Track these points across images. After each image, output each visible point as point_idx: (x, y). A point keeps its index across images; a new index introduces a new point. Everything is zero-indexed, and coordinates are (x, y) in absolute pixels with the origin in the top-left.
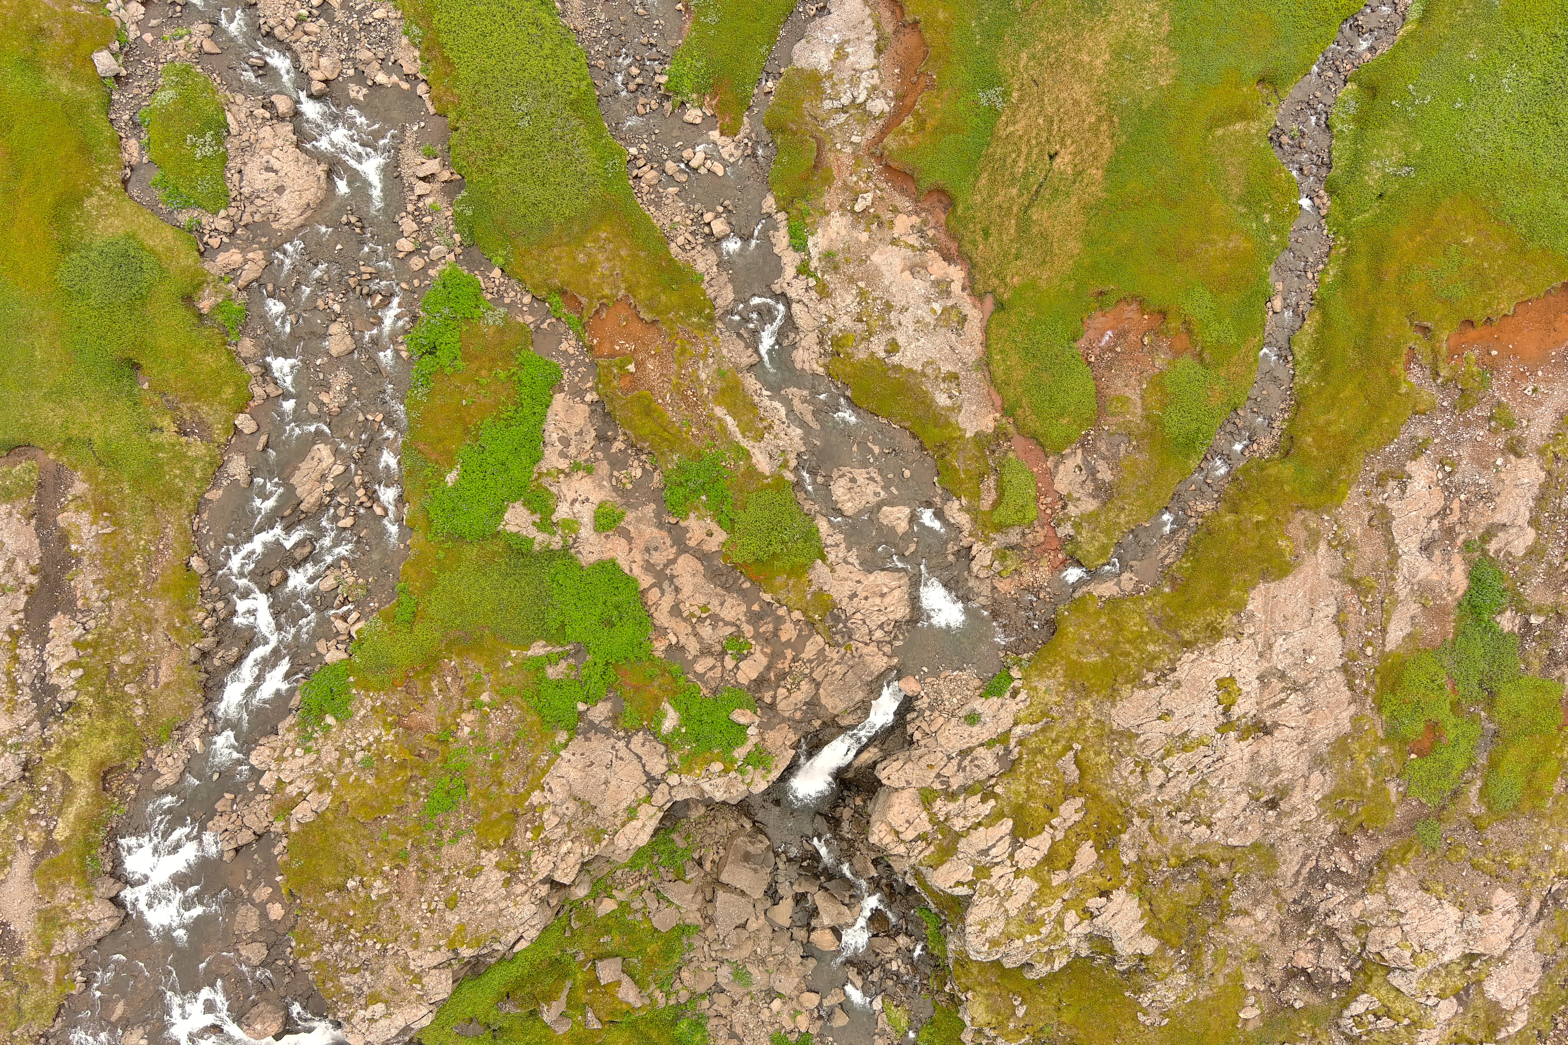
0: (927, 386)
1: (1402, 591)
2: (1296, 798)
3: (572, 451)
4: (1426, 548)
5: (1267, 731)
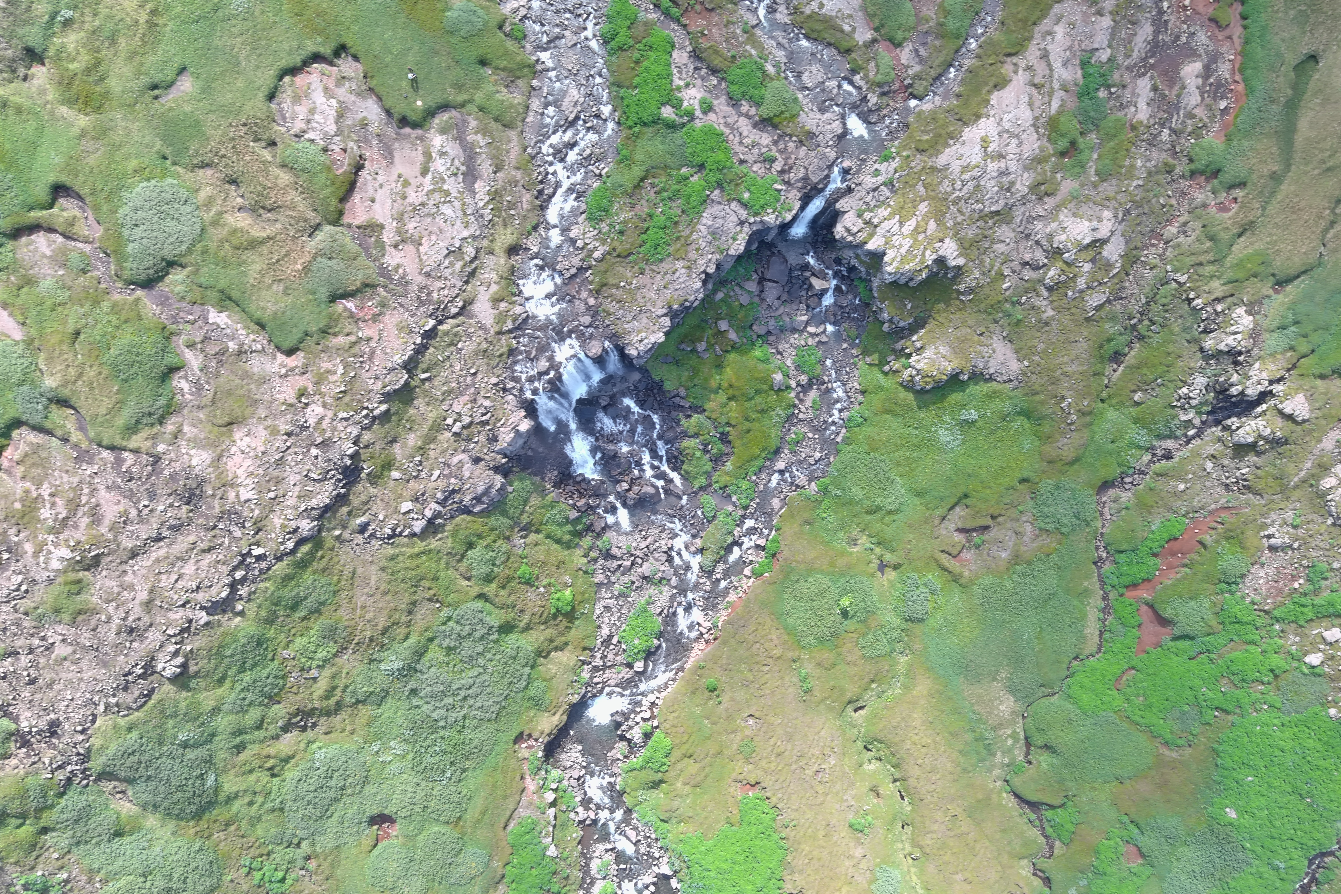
0: (839, 22)
1: (1056, 85)
2: (1018, 186)
3: (684, 76)
4: (1065, 65)
5: (1003, 157)
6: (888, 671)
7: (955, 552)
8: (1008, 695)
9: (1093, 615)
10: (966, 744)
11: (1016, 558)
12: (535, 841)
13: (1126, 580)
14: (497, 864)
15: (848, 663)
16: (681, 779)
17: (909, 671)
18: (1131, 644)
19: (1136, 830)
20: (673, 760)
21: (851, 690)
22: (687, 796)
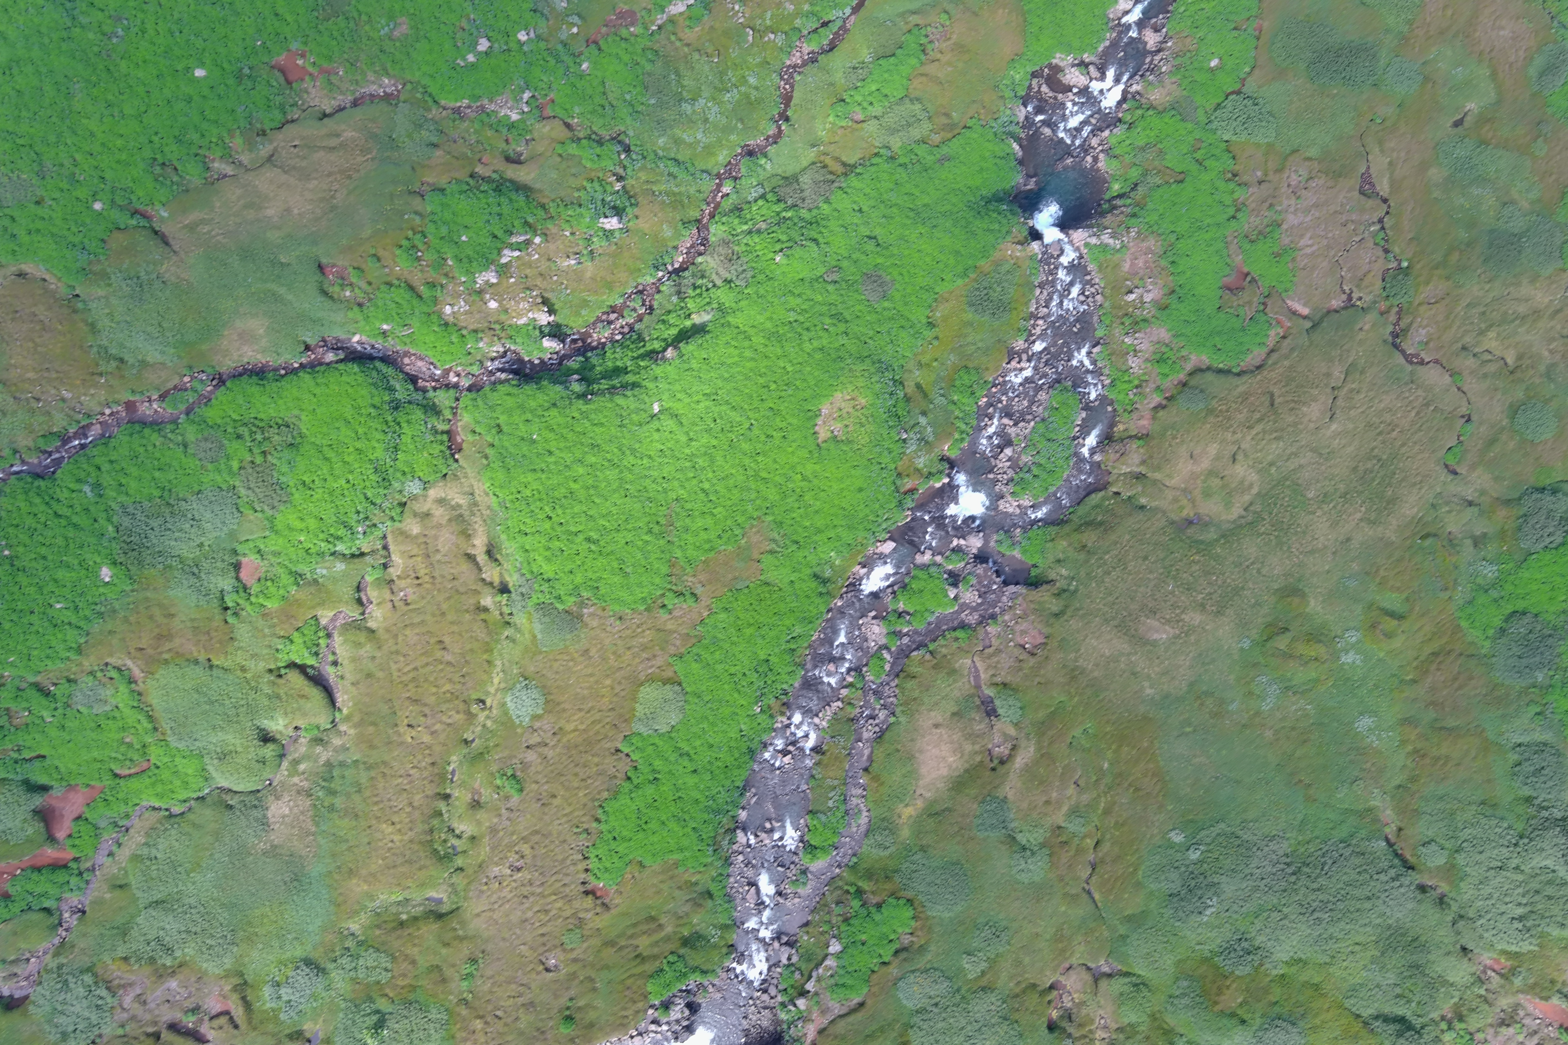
6: (378, 927)
7: (223, 1020)
8: (272, 820)
9: (124, 854)
10: (348, 795)
11: (161, 974)
12: (842, 972)
13: (61, 876)
14: (894, 971)
15: (414, 962)
16: (663, 934)
17: (357, 913)
18: (101, 804)
19: (226, 599)
20: (657, 963)
21: (429, 930)
22: (668, 912)
